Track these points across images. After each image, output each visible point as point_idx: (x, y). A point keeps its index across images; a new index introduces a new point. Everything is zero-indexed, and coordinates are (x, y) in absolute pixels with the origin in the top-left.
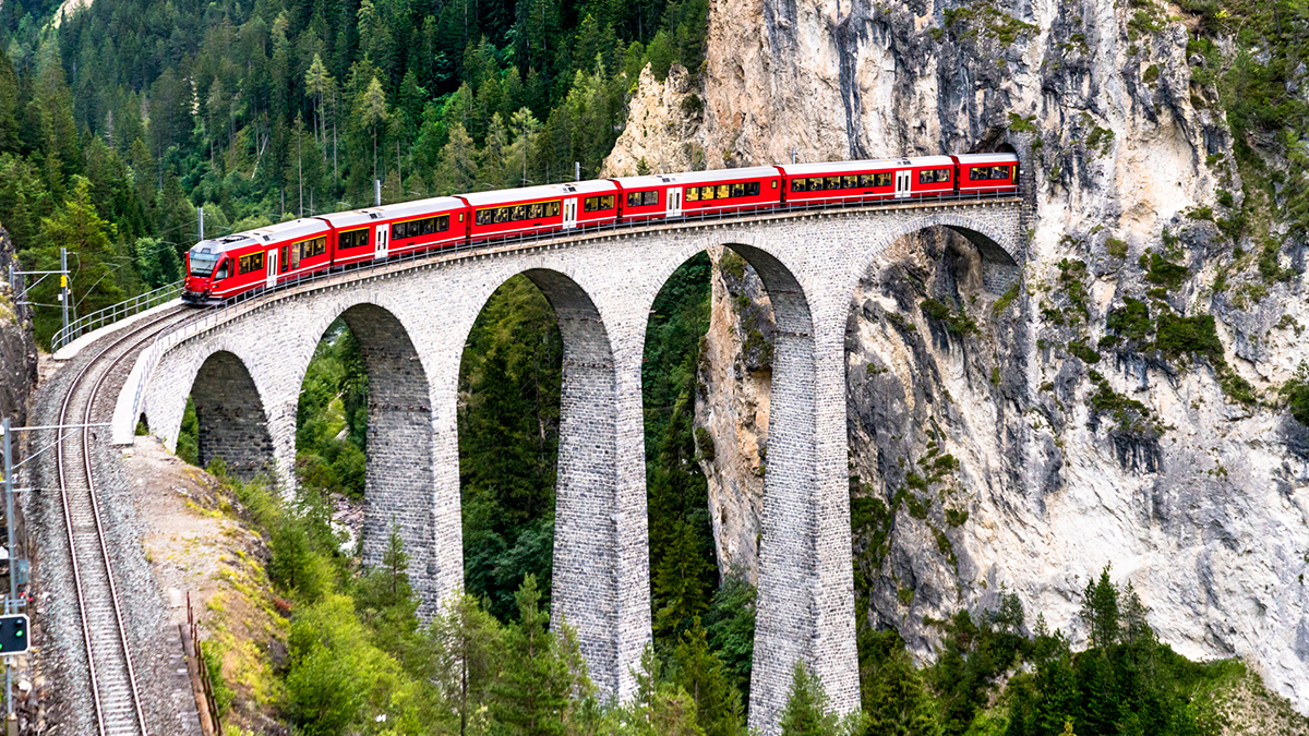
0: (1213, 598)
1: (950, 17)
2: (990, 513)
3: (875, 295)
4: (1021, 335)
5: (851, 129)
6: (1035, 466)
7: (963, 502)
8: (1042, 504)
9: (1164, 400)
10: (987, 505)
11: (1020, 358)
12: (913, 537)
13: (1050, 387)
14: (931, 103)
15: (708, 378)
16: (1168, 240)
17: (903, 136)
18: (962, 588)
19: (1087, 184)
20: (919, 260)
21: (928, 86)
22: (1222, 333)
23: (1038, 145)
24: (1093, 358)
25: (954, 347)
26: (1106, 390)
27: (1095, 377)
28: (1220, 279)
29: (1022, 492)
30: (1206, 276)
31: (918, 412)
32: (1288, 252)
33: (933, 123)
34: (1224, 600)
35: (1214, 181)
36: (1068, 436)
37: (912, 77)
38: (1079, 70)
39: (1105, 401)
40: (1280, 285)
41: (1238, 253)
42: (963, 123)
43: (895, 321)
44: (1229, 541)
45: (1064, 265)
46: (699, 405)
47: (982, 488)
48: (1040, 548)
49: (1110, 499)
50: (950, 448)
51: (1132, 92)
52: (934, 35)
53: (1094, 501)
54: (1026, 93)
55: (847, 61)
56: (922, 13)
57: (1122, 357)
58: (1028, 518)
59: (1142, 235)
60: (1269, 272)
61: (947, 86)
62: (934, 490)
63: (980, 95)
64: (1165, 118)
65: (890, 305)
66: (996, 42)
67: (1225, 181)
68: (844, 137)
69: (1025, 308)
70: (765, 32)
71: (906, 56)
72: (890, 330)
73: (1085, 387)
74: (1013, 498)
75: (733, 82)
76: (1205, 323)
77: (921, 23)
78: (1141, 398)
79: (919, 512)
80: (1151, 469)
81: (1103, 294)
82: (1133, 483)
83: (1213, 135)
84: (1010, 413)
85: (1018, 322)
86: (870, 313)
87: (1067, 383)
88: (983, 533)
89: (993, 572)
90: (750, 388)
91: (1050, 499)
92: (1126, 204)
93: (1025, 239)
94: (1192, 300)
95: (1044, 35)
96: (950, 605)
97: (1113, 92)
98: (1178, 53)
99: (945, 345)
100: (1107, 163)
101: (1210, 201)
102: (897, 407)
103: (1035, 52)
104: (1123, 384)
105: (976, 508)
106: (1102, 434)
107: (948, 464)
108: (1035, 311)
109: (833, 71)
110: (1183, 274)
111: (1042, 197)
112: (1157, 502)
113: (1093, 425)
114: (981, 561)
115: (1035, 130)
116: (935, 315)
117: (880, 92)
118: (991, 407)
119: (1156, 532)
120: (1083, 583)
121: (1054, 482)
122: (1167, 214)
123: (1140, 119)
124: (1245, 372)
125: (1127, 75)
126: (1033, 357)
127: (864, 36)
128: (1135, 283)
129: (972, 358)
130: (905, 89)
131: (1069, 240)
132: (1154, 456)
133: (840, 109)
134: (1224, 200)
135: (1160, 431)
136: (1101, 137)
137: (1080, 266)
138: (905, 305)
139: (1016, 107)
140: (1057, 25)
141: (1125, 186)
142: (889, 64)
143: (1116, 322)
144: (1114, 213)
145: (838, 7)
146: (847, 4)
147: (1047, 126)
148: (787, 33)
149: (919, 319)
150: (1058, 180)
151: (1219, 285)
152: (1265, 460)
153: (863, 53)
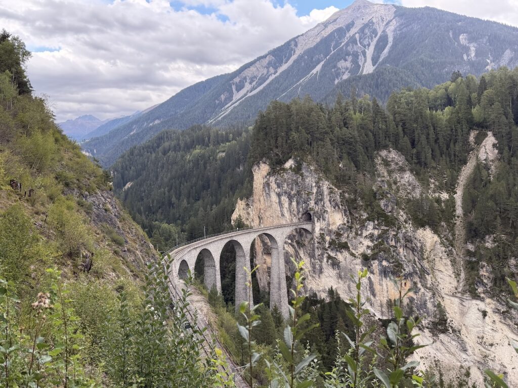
0: (351, 292)
1: (298, 191)
2: (310, 278)
3: (287, 240)
4: (314, 246)
5: (281, 211)
6: (318, 269)
7: (305, 276)
8: (319, 276)
9: (340, 257)
10: (309, 276)
11: (314, 251)
13: (319, 255)
14: (295, 206)
15: (256, 255)
16: (338, 229)
17: (291, 212)
18: (306, 291)
19: (324, 220)
20: (294, 233)
21: (294, 204)
22: (349, 245)
23: (314, 213)
24: (327, 250)
25: (301, 249)
26: (329, 255)
27: (327, 253)
28: (348, 236)
29: (315, 274)
30: (346, 235)
32: (360, 230)
33: (296, 209)
34: (353, 292)
35: (346, 219)
36: (323, 264)
37: (292, 202)
38: (321, 200)
39: (329, 257)
40: (359, 236)
41: (351, 231)
42: (301, 210)
43: (291, 244)
45: (321, 234)
46: (254, 260)
47: (308, 273)
48: (319, 284)
49: (331, 274)
51: (331, 204)
52: (295, 195)
53: (328, 275)
54: (312, 204)
55: (280, 199)
56: (293, 191)
57: (332, 250)
58: (317, 279)
59: (334, 228)
60: (357, 234)
61: (298, 203)
63: (304, 205)
64: (337, 208)
65: (290, 241)
66: (306, 196)
67: (348, 219)
68: (280, 212)
69: (314, 241)
70: (265, 194)
71: (290, 198)
72: (290, 246)
73: (326, 255)
74: (314, 275)
75: (258, 203)
76: (346, 243)
77: (292, 193)
78: (336, 257)
80: (338, 269)
81: (328, 238)
82: (335, 272)
83: (345, 211)
84: (312, 260)
85: (313, 244)
86: (286, 243)
87: (322, 255)
88: (309, 281)
89: (311, 288)
90: (265, 257)
91: (321, 275)
92: (331, 223)
93: (313, 229)
94: (344, 240)
95: (314, 194)
96: (304, 295)
97: (327, 204)
98: (338, 197)
99: (300, 248)
100: (327, 216)
101: (345, 222)
103: (313, 197)
104: (333, 254)
105: (307, 277)
106: (329, 263)
108: (316, 242)
109: (277, 201)
110: (342, 235)
111: (316, 222)
112: (340, 275)
113: (327, 262)
114: (309, 287)
115: (314, 210)
116: (298, 243)
117: (286, 205)
118: (309, 259)
119: (340, 280)
120: (327, 290)
121: (321, 272)
122: (338, 224)
123: (332, 208)
124: (354, 251)
125: (330, 201)
126: (316, 250)
127: (283, 195)
128: (333, 237)
129: (305, 250)
130: (290, 204)
131: (321, 229)
132: (339, 267)
133: (279, 208)
134: (348, 222)
135: (339, 262)
136: (326, 211)
137: (323, 234)
138: (292, 241)
139: (310, 206)
140: (317, 193)
141: (330, 220)
142: (287, 200)
143: (330, 243)
144: (329, 225)
145: (278, 190)
146: (279, 190)
147: (316, 210)
148: (268, 194)
149: (295, 244)
150: (319, 219)
151: (348, 237)
152: (359, 267)
153: (283, 198)
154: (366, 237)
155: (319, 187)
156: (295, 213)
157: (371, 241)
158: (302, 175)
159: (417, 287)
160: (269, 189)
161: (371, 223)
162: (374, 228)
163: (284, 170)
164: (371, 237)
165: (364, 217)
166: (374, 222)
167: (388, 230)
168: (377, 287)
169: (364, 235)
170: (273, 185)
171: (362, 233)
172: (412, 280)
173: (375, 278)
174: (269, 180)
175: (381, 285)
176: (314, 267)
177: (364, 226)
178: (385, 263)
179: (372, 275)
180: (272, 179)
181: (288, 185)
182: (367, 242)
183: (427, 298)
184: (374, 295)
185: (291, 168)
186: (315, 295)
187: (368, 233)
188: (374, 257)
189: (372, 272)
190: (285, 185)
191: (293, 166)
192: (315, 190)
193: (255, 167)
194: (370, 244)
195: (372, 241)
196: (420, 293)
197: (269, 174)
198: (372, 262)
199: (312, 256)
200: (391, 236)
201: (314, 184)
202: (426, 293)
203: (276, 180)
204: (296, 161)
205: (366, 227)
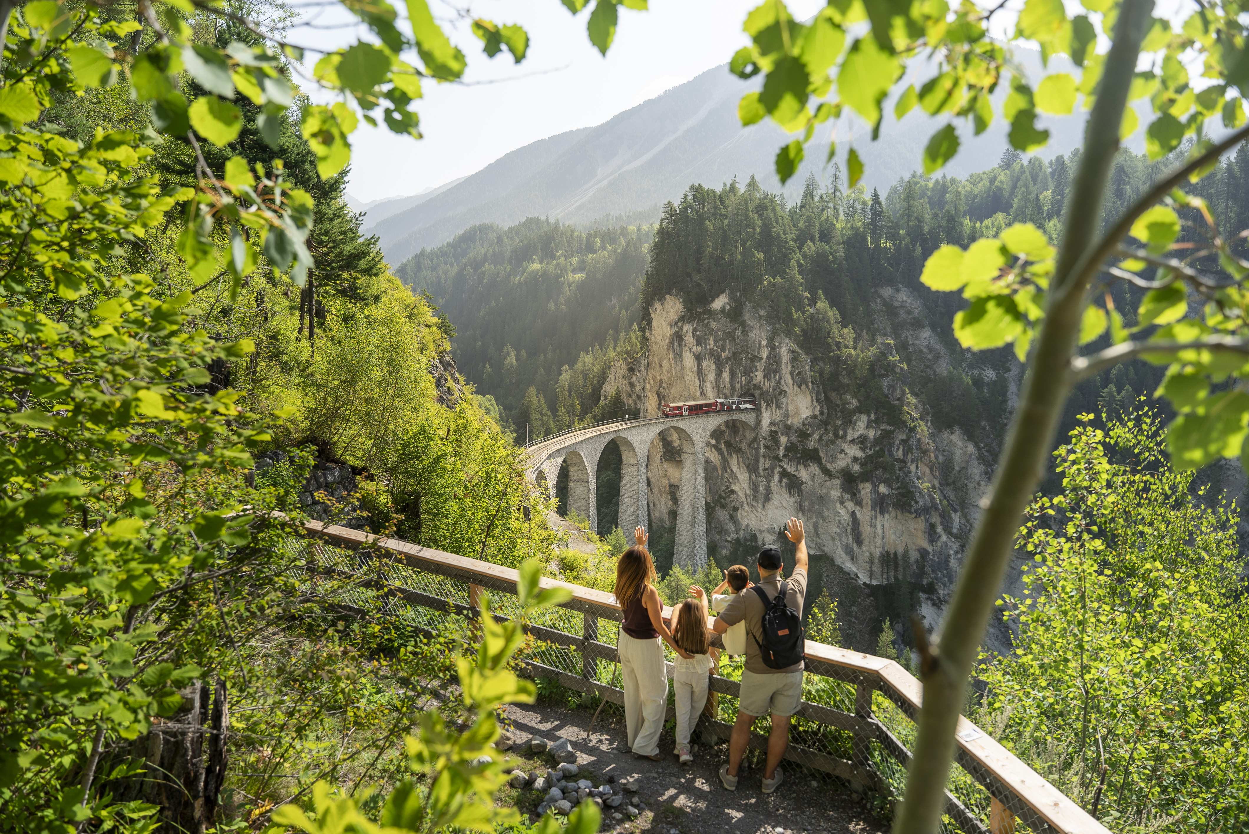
0: (818, 535)
1: (734, 354)
2: (746, 508)
3: (709, 439)
4: (757, 453)
5: (701, 387)
6: (762, 494)
7: (737, 504)
8: (764, 506)
9: (804, 474)
10: (745, 505)
11: (757, 460)
12: (722, 515)
13: (767, 469)
14: (727, 380)
16: (804, 424)
17: (718, 390)
18: (737, 531)
19: (779, 407)
20: (723, 428)
21: (726, 375)
22: (822, 454)
23: (762, 394)
24: (781, 461)
25: (734, 455)
26: (784, 470)
27: (781, 467)
28: (821, 437)
29: (757, 501)
30: (816, 436)
31: (723, 475)
32: (843, 429)
33: (728, 385)
34: (822, 536)
35: (818, 408)
36: (772, 484)
37: (721, 372)
38: (775, 372)
39: (784, 474)
40: (840, 440)
41: (826, 429)
42: (738, 386)
43: (715, 446)
44: (824, 518)
45: (771, 431)
47: (744, 499)
48: (763, 519)
49: (785, 504)
50: (733, 487)
51: (793, 379)
52: (728, 359)
53: (780, 505)
54: (758, 376)
55: (700, 365)
56: (724, 352)
57: (790, 460)
58: (759, 509)
59: (796, 422)
60: (836, 436)
61: (733, 374)
62: (728, 500)
63: (743, 378)
64: (803, 387)
65: (713, 442)
66: (749, 362)
67: (822, 407)
68: (698, 389)
69: (759, 445)
70: (671, 355)
71: (720, 366)
72: (713, 450)
73: (778, 469)
74: (754, 504)
75: (658, 369)
76: (816, 450)
77: (724, 355)
78: (796, 474)
79: (723, 507)
80: (799, 495)
81: (783, 440)
82: (793, 500)
83: (818, 394)
84: (753, 477)
85: (756, 449)
86: (707, 444)
87: (772, 468)
88: (744, 514)
89: (748, 525)
90: (666, 465)
91: (766, 504)
92: (791, 413)
93: (758, 422)
94: (812, 444)
95: (764, 360)
96: (734, 536)
97: (788, 379)
98: (807, 367)
99: (731, 455)
100: (784, 401)
101: (817, 413)
102: (715, 474)
103: (761, 366)
104: (790, 469)
105: (742, 506)
106: (783, 484)
107: (733, 492)
108: (762, 446)
109: (695, 369)
110: (809, 435)
111: (763, 410)
112: (801, 506)
113: (780, 481)
114: (744, 522)
115: (762, 389)
116: (728, 444)
117: (711, 377)
118: (747, 475)
120: (777, 529)
121: (767, 499)
122: (804, 416)
123: (796, 387)
124: (829, 466)
125: (792, 373)
126: (761, 460)
127: (705, 358)
128: (793, 438)
129: (740, 459)
130: (719, 375)
131: (772, 424)
132: (800, 492)
133: (697, 381)
134: (822, 413)
135: (802, 483)
136: (783, 393)
137: (776, 432)
138: (718, 442)
139: (755, 382)
140: (768, 358)
141: (790, 408)
142: (714, 367)
143: (787, 449)
144: (787, 416)
145: (697, 349)
146: (700, 348)
147: (765, 389)
148: (679, 356)
149: (723, 446)
150: (768, 405)
151: (820, 439)
152: (835, 493)
153: (705, 364)
154: (853, 441)
155: (773, 348)
156: (726, 391)
157: (861, 448)
158: (743, 324)
159: (935, 532)
160: (680, 346)
161: (864, 418)
162: (868, 427)
163: (711, 314)
164: (862, 443)
165: (852, 407)
166: (869, 416)
167: (892, 432)
168: (866, 530)
169: (849, 438)
170: (689, 339)
171: (845, 435)
172: (927, 521)
173: (864, 515)
174: (681, 329)
175: (873, 525)
176: (754, 488)
177: (851, 422)
178: (883, 489)
179: (858, 508)
180: (688, 328)
181: (716, 341)
182: (854, 451)
183: (952, 552)
184: (859, 541)
185: (723, 309)
186: (754, 537)
187: (857, 435)
188: (865, 477)
189: (859, 503)
190: (711, 341)
191: (728, 307)
192: (765, 354)
193: (657, 305)
194: (859, 454)
195: (863, 449)
196: (939, 544)
197: (682, 319)
198: (861, 486)
199: (752, 469)
200: (897, 442)
201: (764, 343)
202: (949, 544)
203: (695, 330)
204: (732, 298)
205: (855, 424)
